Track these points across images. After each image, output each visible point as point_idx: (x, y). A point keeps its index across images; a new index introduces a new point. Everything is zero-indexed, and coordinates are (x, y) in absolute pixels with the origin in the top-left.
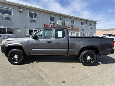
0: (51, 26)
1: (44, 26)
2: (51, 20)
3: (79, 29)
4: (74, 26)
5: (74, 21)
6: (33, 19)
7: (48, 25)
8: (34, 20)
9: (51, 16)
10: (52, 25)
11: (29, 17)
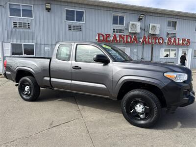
0: (115, 35)
1: (97, 38)
3: (188, 41)
4: (174, 35)
5: (176, 22)
6: (75, 23)
7: (106, 35)
8: (77, 24)
10: (118, 34)
11: (66, 20)
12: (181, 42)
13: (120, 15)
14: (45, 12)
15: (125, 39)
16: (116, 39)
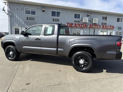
0: (75, 24)
1: (67, 25)
2: (75, 17)
3: (113, 27)
4: (106, 24)
5: (107, 17)
7: (71, 24)
9: (76, 13)
10: (77, 23)
11: (52, 16)
12: (109, 27)
13: (78, 13)
14: (42, 12)
15: (81, 26)
16: (76, 26)
